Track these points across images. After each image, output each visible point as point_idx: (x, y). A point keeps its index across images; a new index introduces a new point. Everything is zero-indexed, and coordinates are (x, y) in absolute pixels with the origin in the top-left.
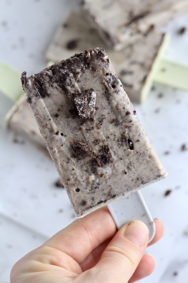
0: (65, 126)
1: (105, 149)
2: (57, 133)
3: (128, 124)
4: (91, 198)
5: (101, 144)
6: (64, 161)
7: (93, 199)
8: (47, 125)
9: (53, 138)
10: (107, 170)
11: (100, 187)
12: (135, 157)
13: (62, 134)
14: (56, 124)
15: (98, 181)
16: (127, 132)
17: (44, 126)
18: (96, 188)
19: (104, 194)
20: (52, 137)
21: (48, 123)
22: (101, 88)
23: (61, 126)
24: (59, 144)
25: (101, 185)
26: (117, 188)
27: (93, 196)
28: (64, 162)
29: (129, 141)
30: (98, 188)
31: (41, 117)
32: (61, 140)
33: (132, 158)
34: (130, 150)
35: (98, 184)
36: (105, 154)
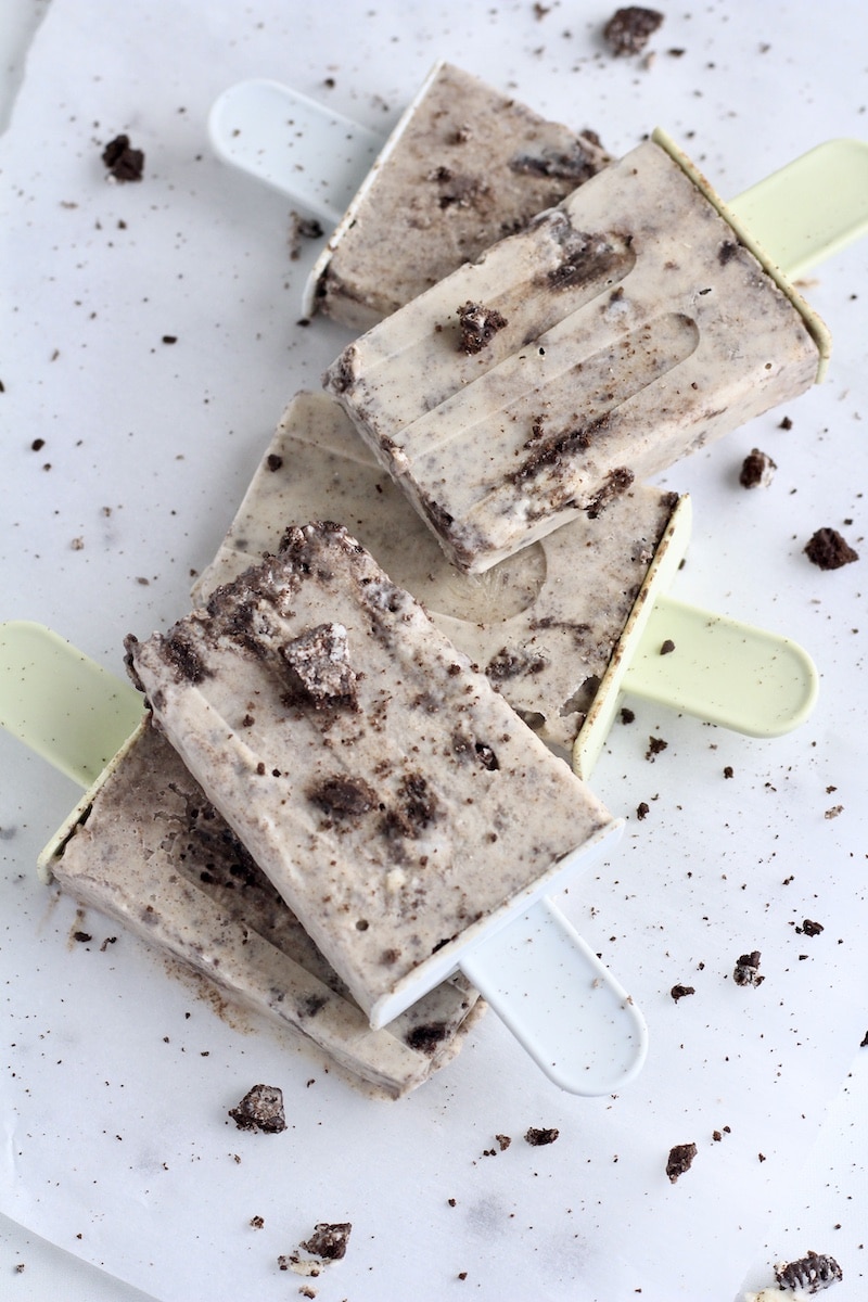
0: (279, 748)
1: (415, 785)
2: (260, 770)
3: (463, 700)
4: (408, 940)
5: (398, 773)
6: (299, 846)
7: (415, 940)
8: (224, 755)
9: (252, 786)
10: (435, 844)
11: (428, 899)
12: (510, 789)
13: (276, 773)
14: (252, 747)
15: (415, 883)
16: (466, 723)
17: (218, 760)
18: (415, 905)
19: (447, 919)
20: (248, 786)
21: (226, 748)
22: (359, 620)
23: (266, 749)
24: (273, 801)
25: (429, 894)
26: (481, 891)
27: (412, 932)
28: (301, 850)
29: (480, 747)
30: (423, 903)
31: (204, 736)
32: (276, 788)
33: (502, 793)
34: (488, 773)
35: (420, 892)
36: (418, 799)
